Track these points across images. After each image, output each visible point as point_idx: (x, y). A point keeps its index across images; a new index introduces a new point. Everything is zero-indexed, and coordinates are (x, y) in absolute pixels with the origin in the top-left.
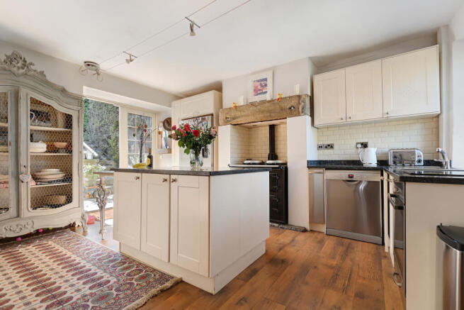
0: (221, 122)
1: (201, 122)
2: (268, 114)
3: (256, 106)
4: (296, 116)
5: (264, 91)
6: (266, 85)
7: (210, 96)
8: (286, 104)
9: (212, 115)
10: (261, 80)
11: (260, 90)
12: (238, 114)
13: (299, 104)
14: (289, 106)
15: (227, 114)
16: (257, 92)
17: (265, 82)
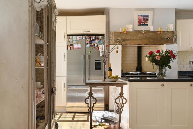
0: (111, 42)
1: (94, 40)
2: (152, 41)
3: (143, 34)
4: (171, 44)
5: (146, 23)
6: (147, 20)
7: (101, 19)
8: (165, 35)
9: (103, 35)
10: (144, 16)
11: (143, 22)
12: (128, 38)
13: (173, 37)
14: (166, 37)
15: (118, 36)
16: (140, 23)
17: (147, 17)
